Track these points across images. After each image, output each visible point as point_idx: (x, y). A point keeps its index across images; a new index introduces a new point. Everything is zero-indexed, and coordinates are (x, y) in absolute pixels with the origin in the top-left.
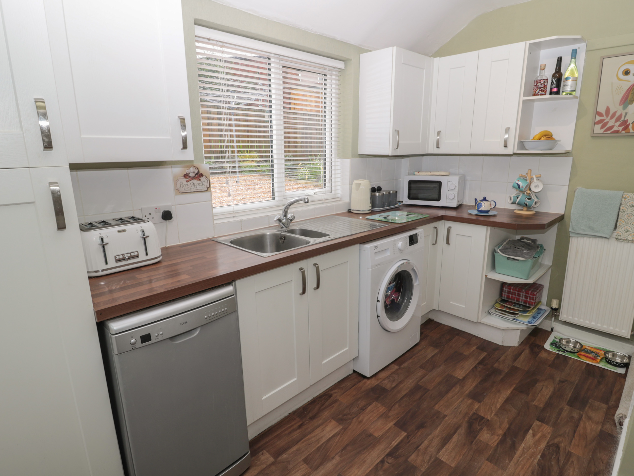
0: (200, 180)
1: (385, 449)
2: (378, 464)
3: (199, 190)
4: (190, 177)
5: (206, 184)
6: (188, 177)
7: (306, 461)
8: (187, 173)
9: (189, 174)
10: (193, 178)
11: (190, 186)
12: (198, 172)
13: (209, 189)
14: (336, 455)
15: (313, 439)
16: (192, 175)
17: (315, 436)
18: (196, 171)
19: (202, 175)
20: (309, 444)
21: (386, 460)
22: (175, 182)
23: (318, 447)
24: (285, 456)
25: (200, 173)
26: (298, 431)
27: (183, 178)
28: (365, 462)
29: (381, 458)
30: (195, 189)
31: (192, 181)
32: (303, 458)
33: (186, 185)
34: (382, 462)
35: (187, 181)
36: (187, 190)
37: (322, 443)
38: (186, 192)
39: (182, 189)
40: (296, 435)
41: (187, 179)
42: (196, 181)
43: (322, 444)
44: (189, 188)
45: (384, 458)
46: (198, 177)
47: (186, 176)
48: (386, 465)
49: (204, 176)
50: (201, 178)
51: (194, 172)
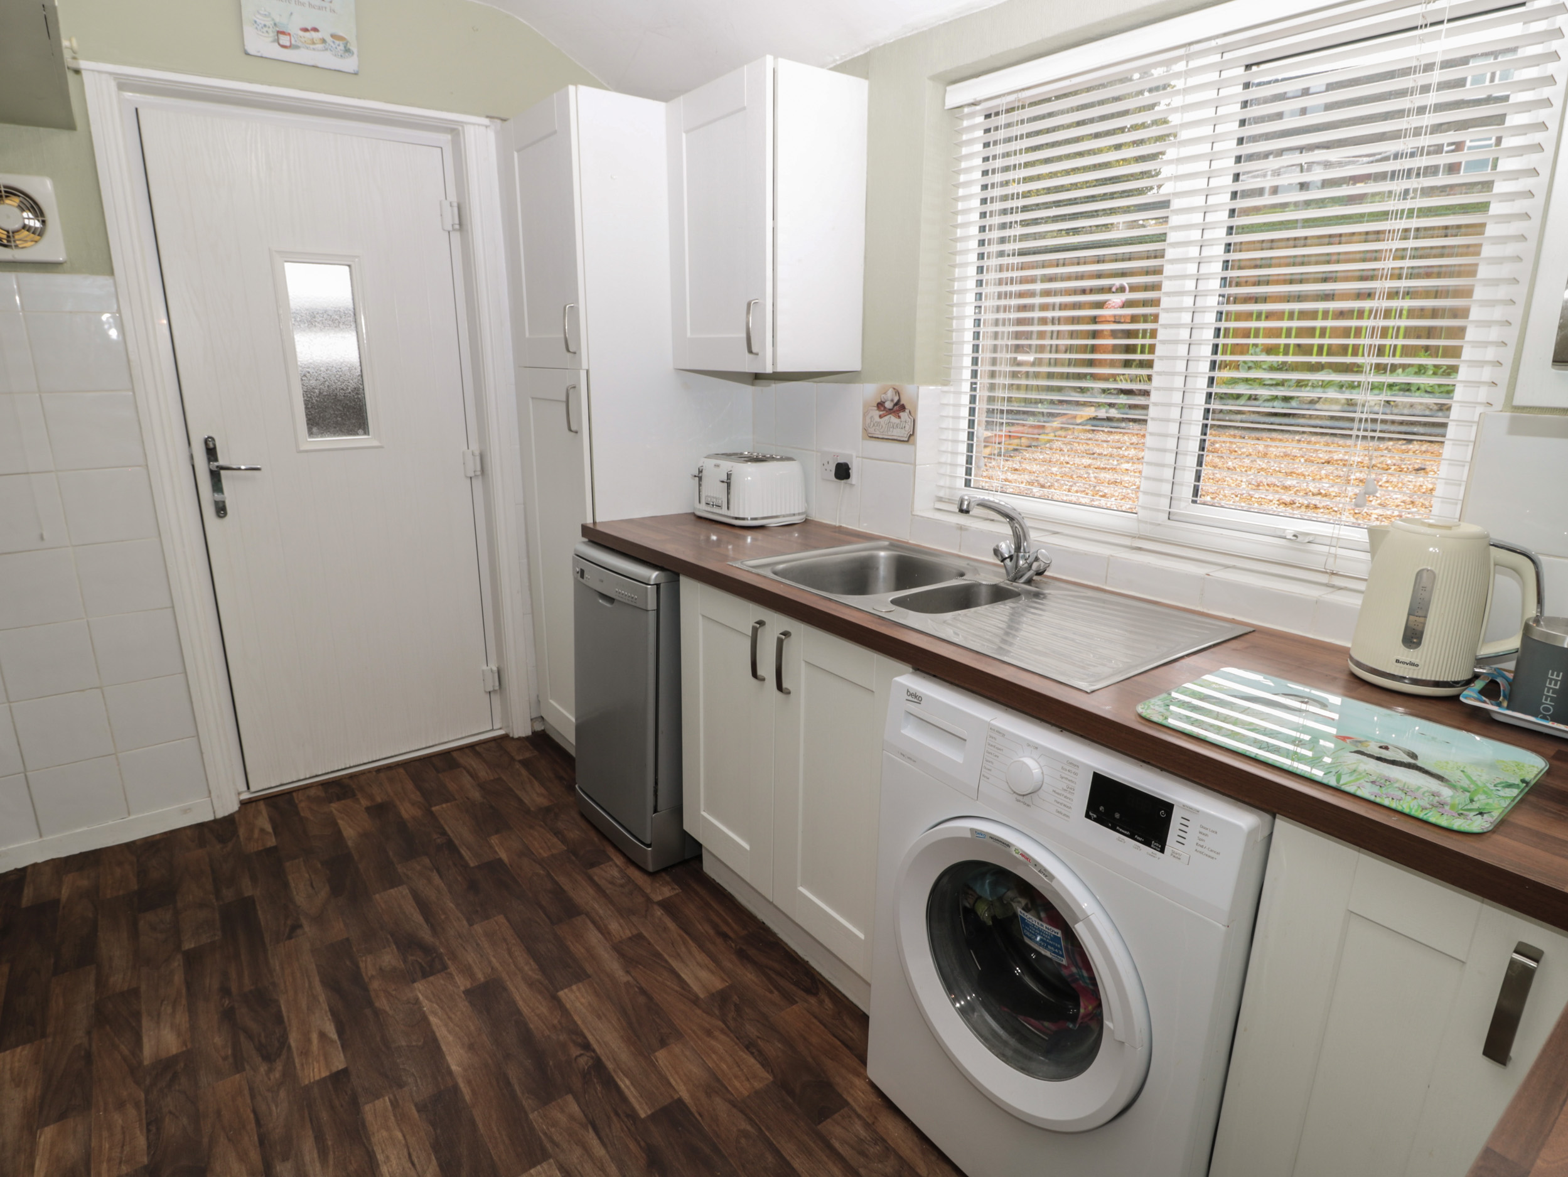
0: (899, 417)
1: (615, 1060)
2: (585, 1038)
3: (895, 438)
4: (885, 408)
5: (907, 427)
6: (882, 409)
7: (640, 937)
8: (883, 400)
9: (884, 403)
10: (890, 411)
11: (884, 426)
12: (899, 401)
13: (912, 438)
14: (633, 977)
15: (684, 949)
16: (889, 405)
17: (690, 953)
18: (896, 399)
19: (903, 408)
20: (672, 944)
21: (588, 1054)
22: (864, 416)
23: (660, 954)
24: (659, 913)
25: (902, 402)
26: (712, 932)
27: (876, 408)
28: (599, 1017)
29: (595, 1046)
30: (890, 433)
31: (887, 418)
32: (645, 934)
33: (879, 423)
34: (587, 1046)
35: (881, 417)
36: (878, 432)
37: (670, 961)
38: (876, 436)
39: (871, 430)
40: (704, 928)
41: (881, 413)
42: (893, 419)
43: (666, 962)
44: (882, 431)
45: (594, 1051)
46: (897, 411)
47: (880, 405)
48: (575, 1051)
49: (907, 411)
50: (901, 414)
51: (892, 401)
